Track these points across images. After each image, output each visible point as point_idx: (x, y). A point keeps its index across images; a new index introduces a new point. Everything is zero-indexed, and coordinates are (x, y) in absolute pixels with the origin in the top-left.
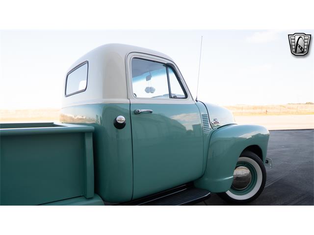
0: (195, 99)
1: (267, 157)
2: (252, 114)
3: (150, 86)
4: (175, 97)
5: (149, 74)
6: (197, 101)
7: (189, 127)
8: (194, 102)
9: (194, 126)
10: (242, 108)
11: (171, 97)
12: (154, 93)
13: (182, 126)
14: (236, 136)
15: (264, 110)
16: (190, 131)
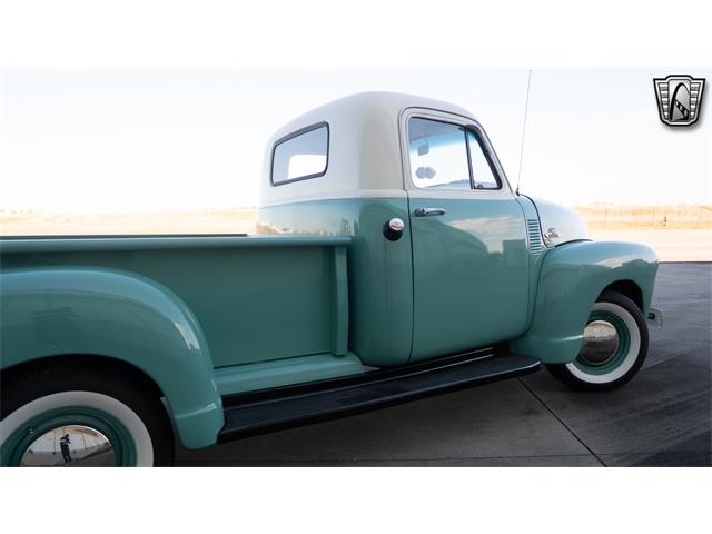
0: (514, 190)
1: (652, 307)
2: (630, 224)
3: (426, 166)
4: (480, 187)
5: (424, 143)
6: (518, 194)
7: (495, 247)
8: (513, 197)
9: (506, 243)
10: (606, 212)
11: (473, 187)
12: (435, 177)
13: (481, 243)
14: (588, 262)
15: (660, 218)
16: (497, 254)
